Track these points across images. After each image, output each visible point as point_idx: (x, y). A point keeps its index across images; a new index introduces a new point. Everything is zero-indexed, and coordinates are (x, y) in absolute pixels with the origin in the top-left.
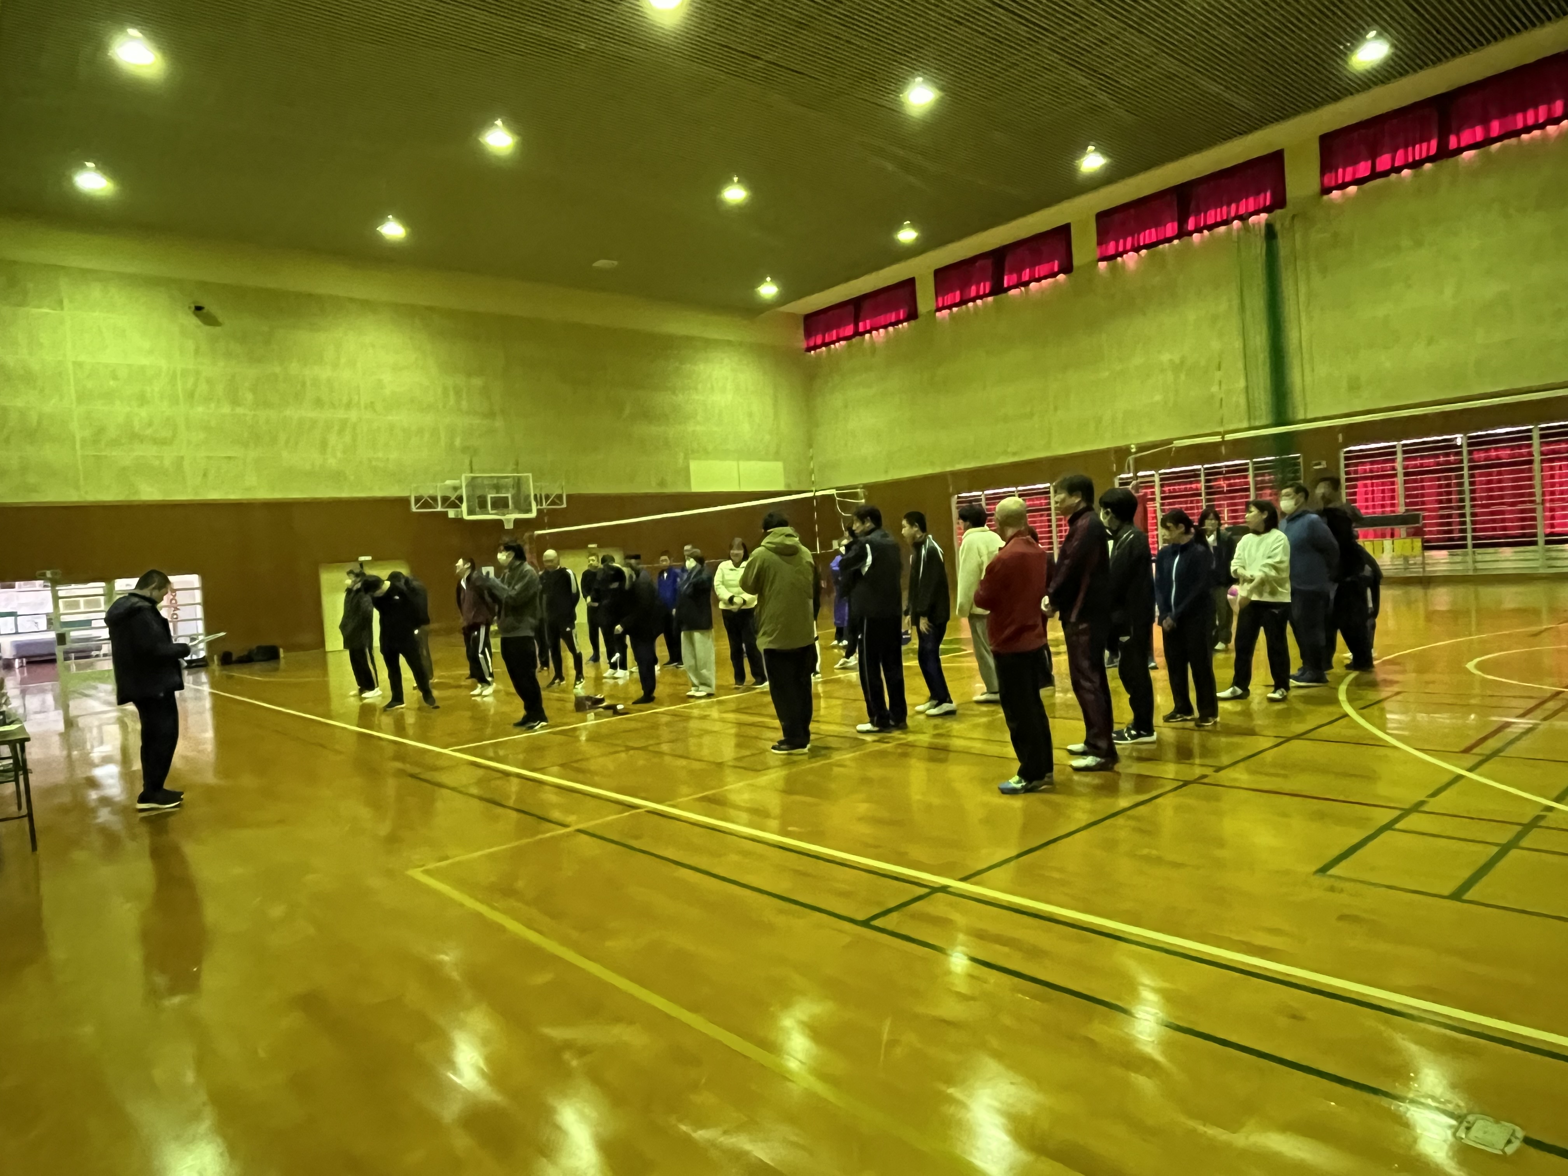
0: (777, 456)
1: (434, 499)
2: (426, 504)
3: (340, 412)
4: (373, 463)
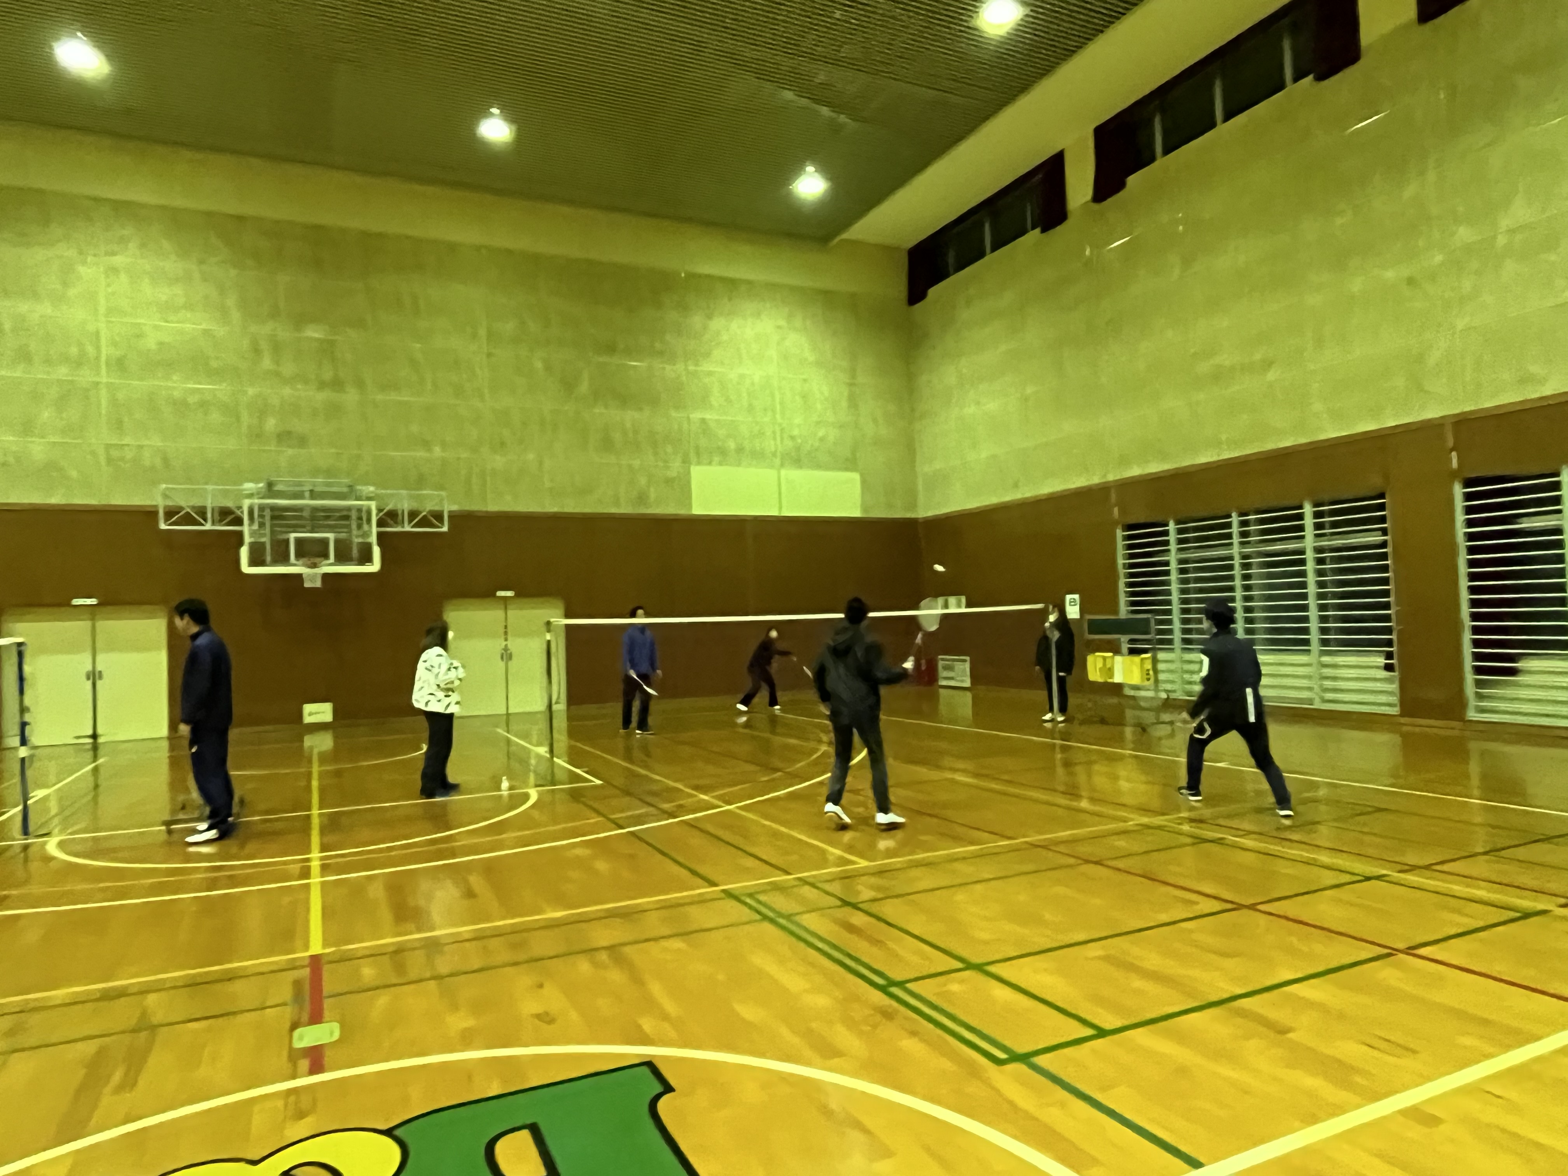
0: (850, 464)
1: (202, 512)
2: (188, 519)
3: (62, 372)
4: (115, 453)
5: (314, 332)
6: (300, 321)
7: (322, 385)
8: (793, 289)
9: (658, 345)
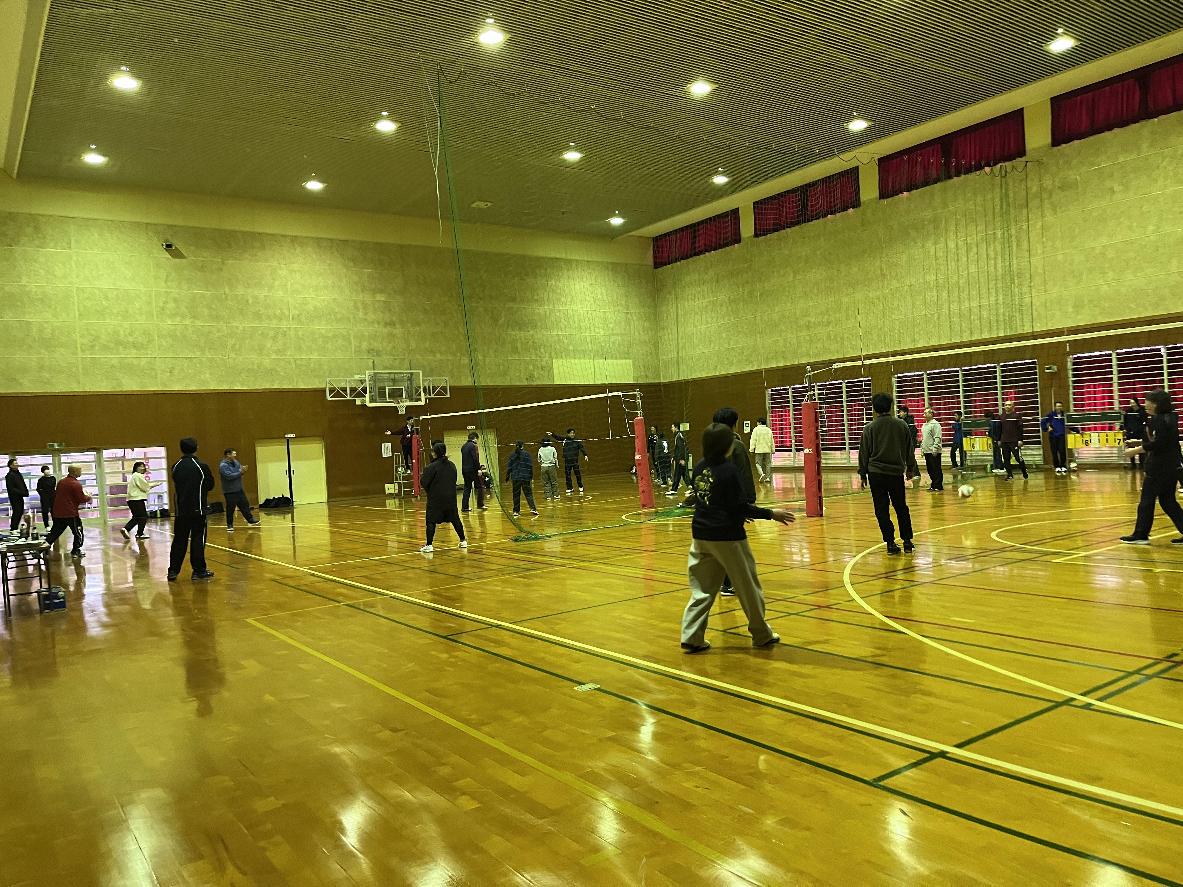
0: (626, 355)
1: (345, 390)
2: (338, 394)
3: (274, 323)
4: (298, 362)
5: (380, 297)
6: (374, 292)
7: (386, 324)
8: (598, 263)
9: (535, 297)
